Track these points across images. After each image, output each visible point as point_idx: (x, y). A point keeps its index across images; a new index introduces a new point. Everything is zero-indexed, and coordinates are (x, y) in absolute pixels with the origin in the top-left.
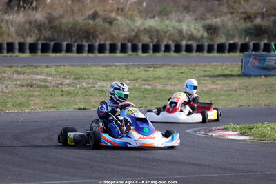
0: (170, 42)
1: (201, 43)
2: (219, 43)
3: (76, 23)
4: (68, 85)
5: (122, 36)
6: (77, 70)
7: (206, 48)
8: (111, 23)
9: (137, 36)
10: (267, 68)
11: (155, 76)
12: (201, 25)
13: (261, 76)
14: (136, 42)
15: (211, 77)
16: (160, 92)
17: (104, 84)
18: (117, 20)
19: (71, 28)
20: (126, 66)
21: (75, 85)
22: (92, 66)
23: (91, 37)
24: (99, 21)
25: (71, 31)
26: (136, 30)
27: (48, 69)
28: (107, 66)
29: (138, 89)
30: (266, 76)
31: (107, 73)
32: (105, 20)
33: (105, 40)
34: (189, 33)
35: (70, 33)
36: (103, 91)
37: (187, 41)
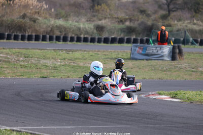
0: (73, 35)
1: (93, 37)
2: (105, 37)
3: (13, 21)
4: (23, 61)
5: (42, 30)
6: (24, 51)
7: (97, 40)
8: (35, 21)
9: (52, 30)
10: (147, 55)
11: (75, 57)
12: (93, 25)
13: (143, 60)
14: (51, 34)
15: (111, 59)
16: (83, 68)
17: (45, 61)
18: (38, 19)
19: (9, 24)
20: (54, 50)
21: (28, 62)
22: (32, 49)
23: (22, 30)
24: (27, 20)
25: (9, 25)
26: (51, 26)
27: (5, 50)
28: (42, 50)
29: (69, 66)
30: (147, 60)
31: (44, 54)
32: (31, 19)
33: (32, 33)
34: (85, 30)
35: (9, 27)
36: (47, 66)
37: (84, 35)
